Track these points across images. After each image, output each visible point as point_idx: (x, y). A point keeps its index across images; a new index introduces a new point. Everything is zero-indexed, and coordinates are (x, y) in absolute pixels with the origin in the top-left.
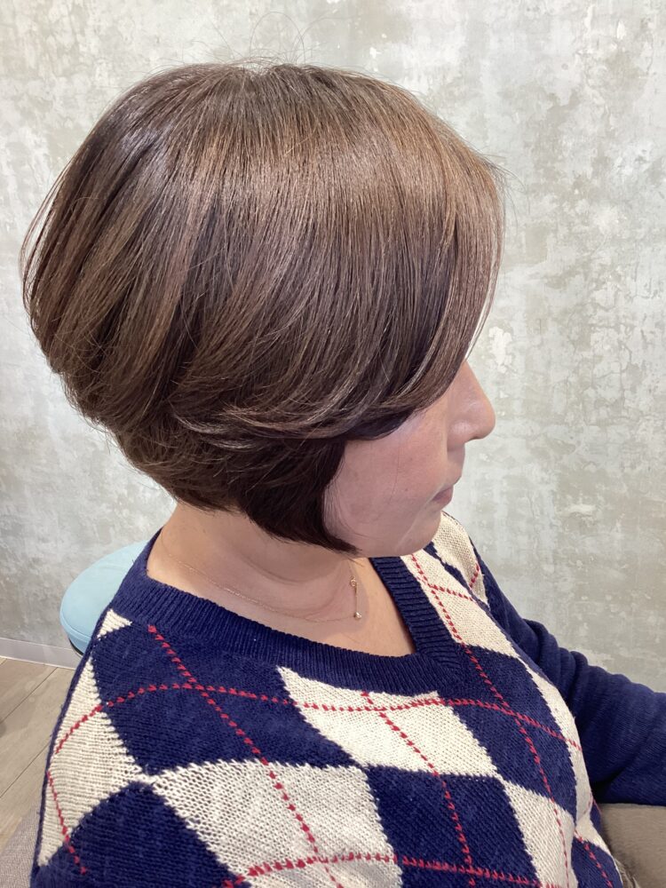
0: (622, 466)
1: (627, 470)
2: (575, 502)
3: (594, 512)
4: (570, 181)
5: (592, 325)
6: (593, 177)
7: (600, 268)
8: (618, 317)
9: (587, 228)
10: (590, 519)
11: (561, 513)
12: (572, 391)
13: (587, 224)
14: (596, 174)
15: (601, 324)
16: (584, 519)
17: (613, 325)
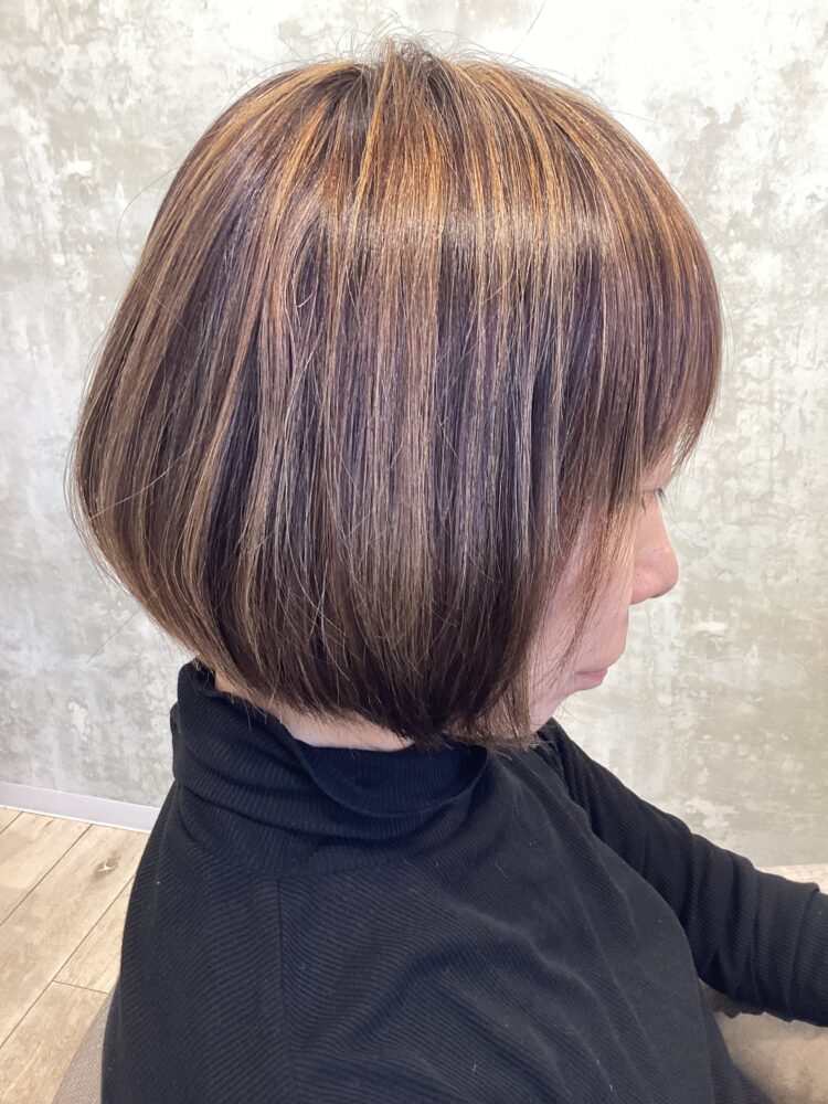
0: (764, 576)
1: (770, 581)
2: (704, 618)
3: (727, 631)
4: (725, 219)
5: (740, 400)
6: (753, 216)
7: (752, 329)
8: (772, 392)
9: (742, 279)
10: (720, 639)
11: (686, 631)
12: (710, 480)
13: (742, 274)
14: (757, 211)
15: (750, 399)
16: (713, 639)
17: (764, 401)
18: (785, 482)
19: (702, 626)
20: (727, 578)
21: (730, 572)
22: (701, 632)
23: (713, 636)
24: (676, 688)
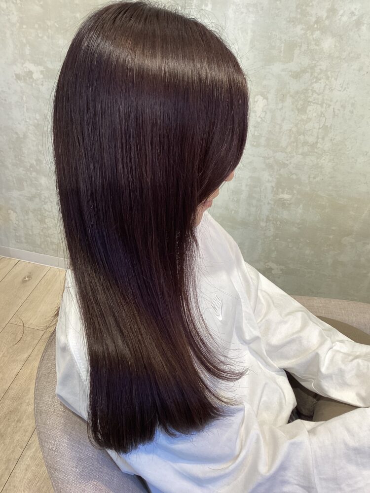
0: (309, 177)
1: (311, 179)
2: (283, 193)
3: (291, 199)
4: (314, 19)
5: (309, 102)
6: (326, 19)
7: (319, 71)
8: (323, 99)
9: (317, 47)
10: (288, 202)
11: (274, 198)
12: (293, 135)
13: (318, 46)
14: (328, 17)
15: (314, 102)
16: (285, 201)
17: (320, 103)
18: (323, 139)
19: (281, 196)
20: (294, 177)
21: (296, 175)
22: (281, 198)
23: (285, 200)
24: (268, 220)
